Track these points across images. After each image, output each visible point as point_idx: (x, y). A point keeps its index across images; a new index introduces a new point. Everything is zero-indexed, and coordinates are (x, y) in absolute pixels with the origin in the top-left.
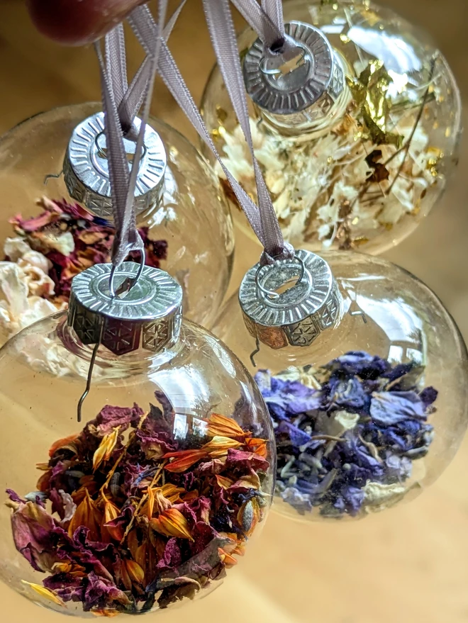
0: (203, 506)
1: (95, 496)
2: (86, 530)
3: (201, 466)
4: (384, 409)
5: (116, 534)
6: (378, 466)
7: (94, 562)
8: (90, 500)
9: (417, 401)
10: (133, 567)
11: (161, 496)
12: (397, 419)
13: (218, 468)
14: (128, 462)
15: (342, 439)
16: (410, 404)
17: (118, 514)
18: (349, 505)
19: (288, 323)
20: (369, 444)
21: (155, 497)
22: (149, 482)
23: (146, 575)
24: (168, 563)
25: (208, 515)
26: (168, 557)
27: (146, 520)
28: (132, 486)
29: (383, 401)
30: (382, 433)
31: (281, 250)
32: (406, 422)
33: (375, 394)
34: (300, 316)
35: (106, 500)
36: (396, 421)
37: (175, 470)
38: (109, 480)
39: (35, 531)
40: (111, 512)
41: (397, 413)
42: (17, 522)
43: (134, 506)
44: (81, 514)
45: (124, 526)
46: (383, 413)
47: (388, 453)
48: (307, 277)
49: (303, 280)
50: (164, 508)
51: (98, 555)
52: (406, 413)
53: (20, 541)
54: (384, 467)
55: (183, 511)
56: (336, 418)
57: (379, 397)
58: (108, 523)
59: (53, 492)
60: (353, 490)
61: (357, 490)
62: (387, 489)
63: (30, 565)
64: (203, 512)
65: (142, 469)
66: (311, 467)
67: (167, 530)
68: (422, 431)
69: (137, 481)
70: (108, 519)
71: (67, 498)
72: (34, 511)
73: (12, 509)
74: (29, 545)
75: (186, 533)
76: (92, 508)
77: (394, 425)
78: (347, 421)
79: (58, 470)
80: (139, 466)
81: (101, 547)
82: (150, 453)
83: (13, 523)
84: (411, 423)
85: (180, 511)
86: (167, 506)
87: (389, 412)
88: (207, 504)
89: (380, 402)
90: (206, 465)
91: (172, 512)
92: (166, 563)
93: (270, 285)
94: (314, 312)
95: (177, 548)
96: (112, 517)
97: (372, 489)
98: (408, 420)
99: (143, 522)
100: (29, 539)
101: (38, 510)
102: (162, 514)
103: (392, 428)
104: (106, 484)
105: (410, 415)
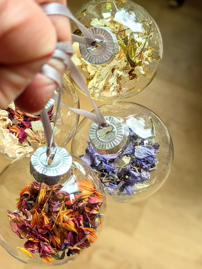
0: (80, 219)
1: (39, 212)
2: (38, 226)
3: (79, 204)
4: (139, 153)
5: (49, 228)
6: (138, 176)
7: (42, 238)
8: (38, 214)
9: (152, 149)
10: (56, 238)
11: (65, 215)
12: (145, 156)
13: (85, 205)
14: (51, 200)
15: (125, 168)
16: (149, 150)
17: (49, 221)
18: (128, 193)
19: (108, 149)
20: (134, 167)
21: (63, 216)
22: (60, 208)
23: (61, 241)
24: (69, 241)
25: (82, 222)
26: (69, 239)
27: (60, 223)
28: (54, 211)
29: (139, 150)
30: (139, 162)
31: (106, 124)
32: (148, 158)
33: (136, 147)
34: (113, 146)
35: (44, 216)
36: (144, 157)
37: (69, 204)
38: (44, 208)
39: (19, 224)
40: (47, 220)
41: (144, 154)
42: (12, 223)
43: (55, 218)
44: (35, 218)
45: (52, 225)
46: (139, 154)
47: (142, 170)
48: (115, 129)
49: (114, 130)
50: (66, 220)
51: (43, 235)
52: (148, 154)
53: (14, 230)
54: (140, 177)
55: (73, 221)
56: (123, 159)
57: (138, 148)
58: (46, 225)
59: (23, 210)
60: (129, 187)
61: (131, 187)
62: (141, 186)
63: (19, 237)
64: (80, 221)
65: (56, 203)
66: (113, 178)
67: (68, 228)
68: (154, 162)
69: (55, 208)
70: (46, 223)
71: (29, 212)
72: (18, 219)
73: (10, 217)
74: (17, 231)
75: (75, 230)
76: (38, 217)
77: (143, 159)
78: (126, 160)
79: (24, 202)
80: (55, 202)
81: (44, 232)
82: (59, 197)
83: (11, 223)
84: (150, 158)
85: (72, 221)
86: (67, 220)
87: (141, 154)
88: (82, 218)
89: (138, 150)
90: (81, 204)
91: (69, 222)
92: (68, 241)
93: (101, 132)
94: (118, 145)
95: (72, 235)
96: (47, 222)
97: (136, 186)
98: (149, 157)
99: (58, 224)
100: (17, 228)
101: (20, 219)
102: (66, 222)
103: (143, 160)
104: (43, 209)
105: (150, 155)
